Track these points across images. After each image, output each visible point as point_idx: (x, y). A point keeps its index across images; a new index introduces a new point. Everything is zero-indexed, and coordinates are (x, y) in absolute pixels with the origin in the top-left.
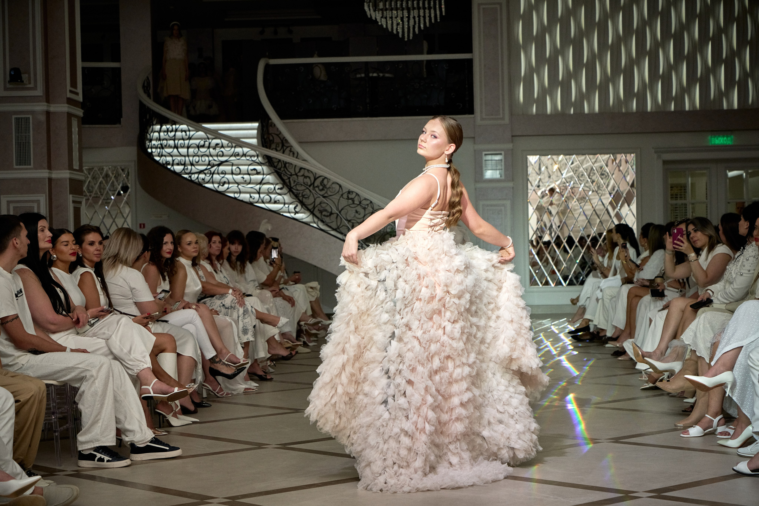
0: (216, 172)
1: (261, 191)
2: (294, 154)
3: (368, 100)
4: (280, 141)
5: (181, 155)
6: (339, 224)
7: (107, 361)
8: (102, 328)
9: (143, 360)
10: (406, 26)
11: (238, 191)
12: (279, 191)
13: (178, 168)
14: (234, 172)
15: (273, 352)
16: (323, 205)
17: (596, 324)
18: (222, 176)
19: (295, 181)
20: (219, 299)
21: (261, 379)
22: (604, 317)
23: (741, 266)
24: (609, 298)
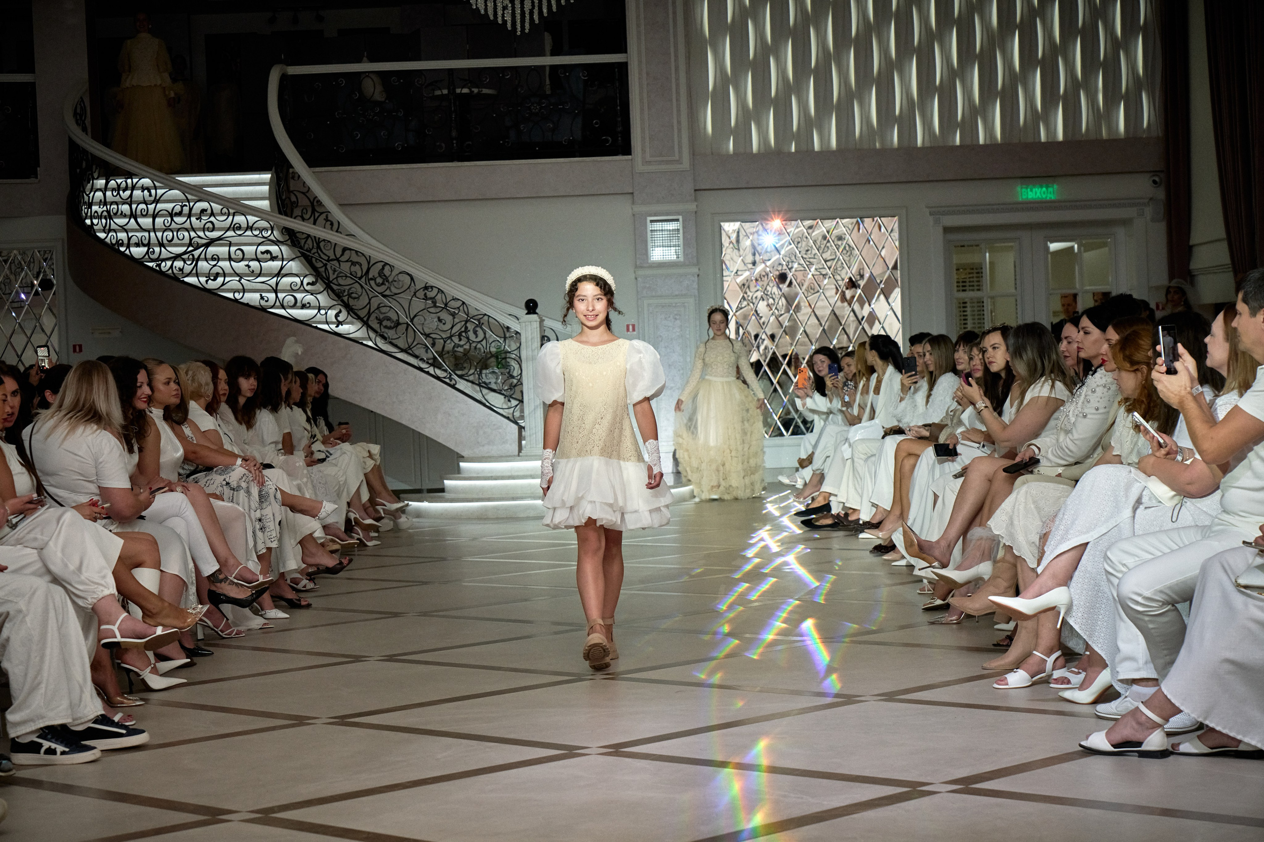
0: (203, 256)
1: (279, 288)
2: (332, 224)
3: (454, 134)
4: (309, 204)
5: (142, 229)
6: (410, 341)
7: (42, 584)
8: (31, 531)
9: (103, 582)
10: (518, 11)
11: (241, 288)
12: (308, 288)
13: (138, 252)
14: (233, 256)
15: (311, 561)
16: (383, 310)
17: (843, 500)
18: (214, 263)
19: (335, 271)
20: (220, 474)
21: (293, 605)
22: (856, 489)
23: (1083, 403)
24: (863, 457)
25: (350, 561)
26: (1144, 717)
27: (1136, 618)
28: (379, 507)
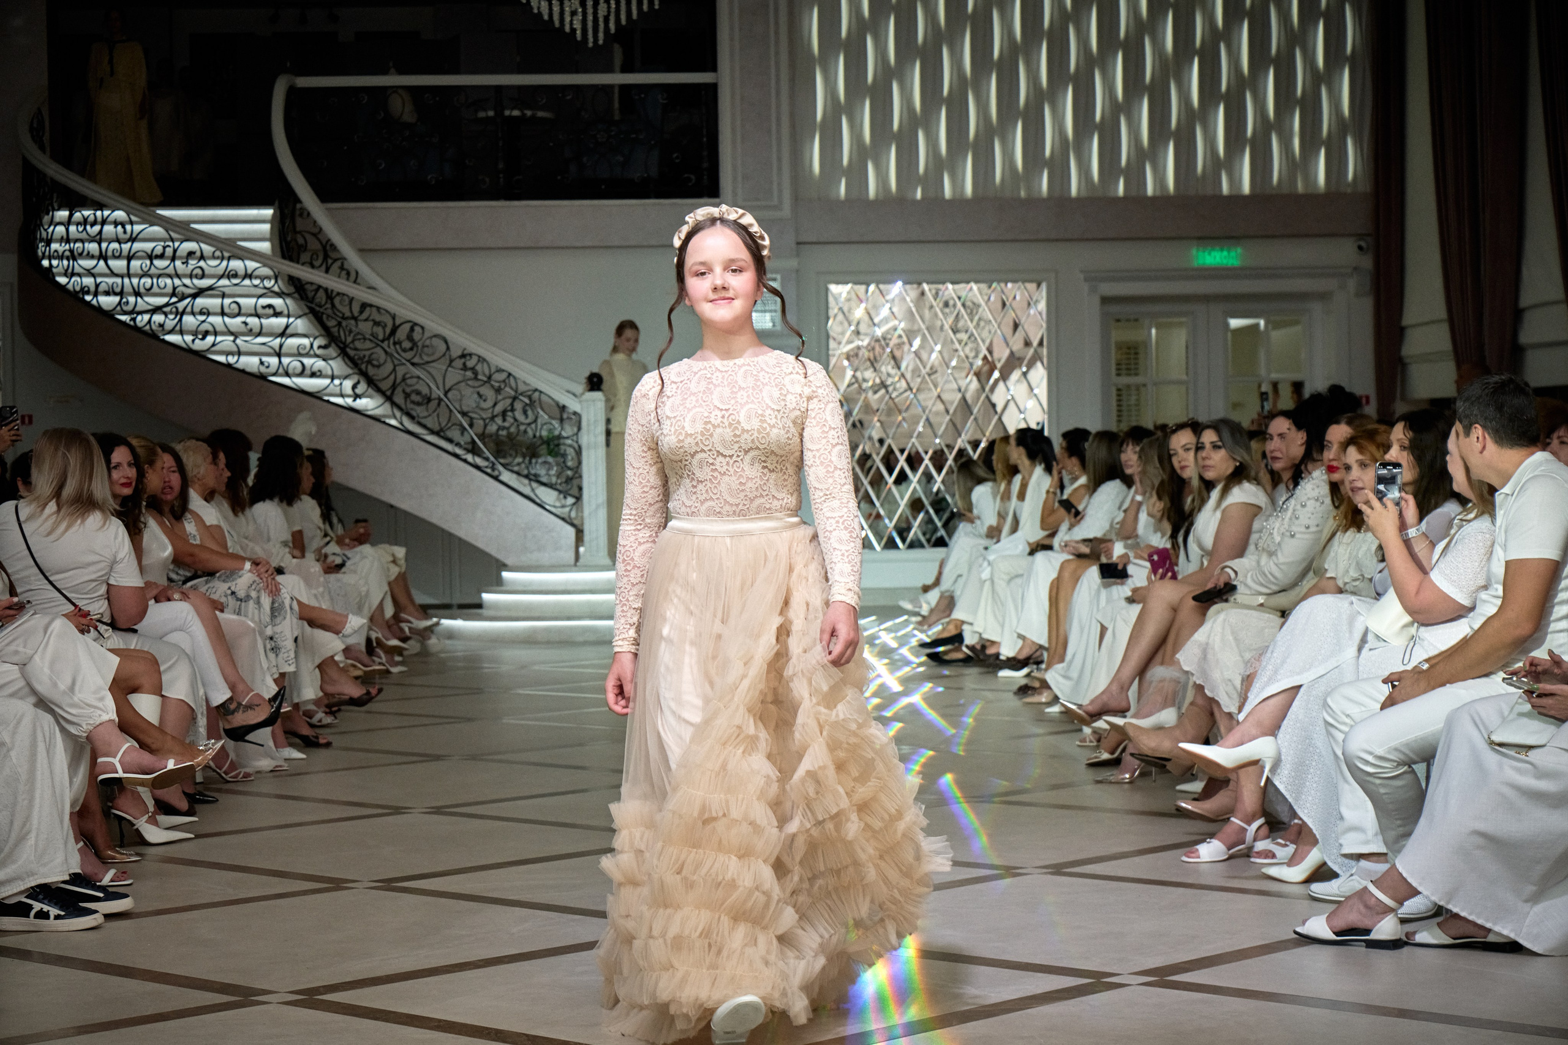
0: (189, 309)
1: (283, 350)
2: (348, 274)
3: (501, 166)
4: (319, 247)
5: (113, 274)
6: (443, 422)
8: (11, 642)
9: (100, 705)
10: (590, 18)
11: (235, 349)
12: (320, 352)
13: (107, 302)
14: (226, 310)
15: (330, 689)
16: (411, 381)
17: (980, 630)
18: (202, 318)
19: (350, 331)
20: (224, 581)
21: (308, 743)
22: (995, 616)
23: (1291, 519)
24: (1006, 578)
25: (380, 691)
26: (1374, 899)
27: (1363, 780)
28: (403, 625)
